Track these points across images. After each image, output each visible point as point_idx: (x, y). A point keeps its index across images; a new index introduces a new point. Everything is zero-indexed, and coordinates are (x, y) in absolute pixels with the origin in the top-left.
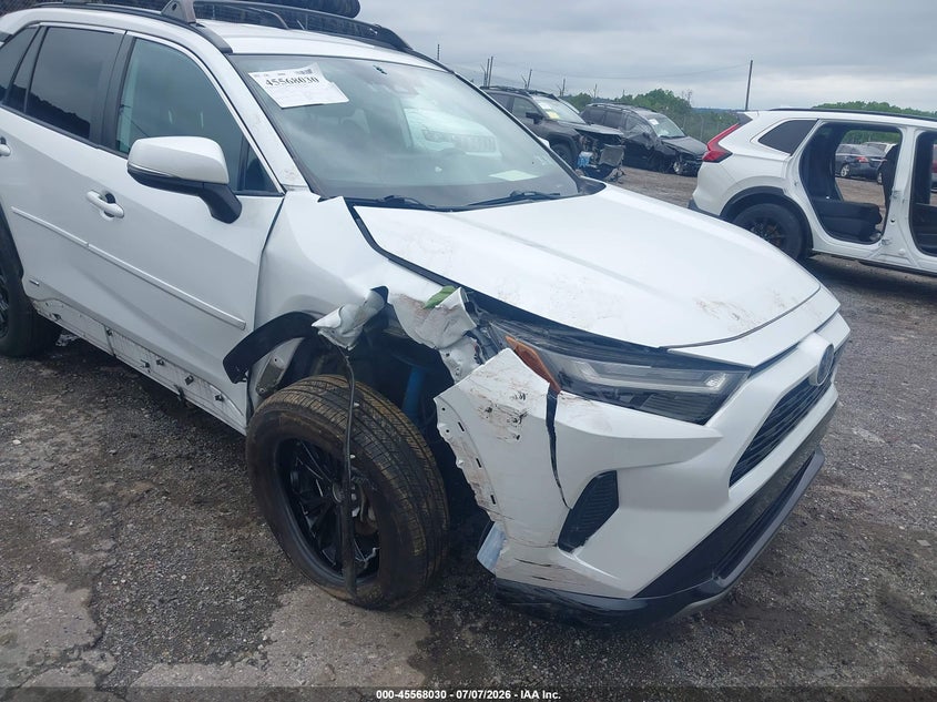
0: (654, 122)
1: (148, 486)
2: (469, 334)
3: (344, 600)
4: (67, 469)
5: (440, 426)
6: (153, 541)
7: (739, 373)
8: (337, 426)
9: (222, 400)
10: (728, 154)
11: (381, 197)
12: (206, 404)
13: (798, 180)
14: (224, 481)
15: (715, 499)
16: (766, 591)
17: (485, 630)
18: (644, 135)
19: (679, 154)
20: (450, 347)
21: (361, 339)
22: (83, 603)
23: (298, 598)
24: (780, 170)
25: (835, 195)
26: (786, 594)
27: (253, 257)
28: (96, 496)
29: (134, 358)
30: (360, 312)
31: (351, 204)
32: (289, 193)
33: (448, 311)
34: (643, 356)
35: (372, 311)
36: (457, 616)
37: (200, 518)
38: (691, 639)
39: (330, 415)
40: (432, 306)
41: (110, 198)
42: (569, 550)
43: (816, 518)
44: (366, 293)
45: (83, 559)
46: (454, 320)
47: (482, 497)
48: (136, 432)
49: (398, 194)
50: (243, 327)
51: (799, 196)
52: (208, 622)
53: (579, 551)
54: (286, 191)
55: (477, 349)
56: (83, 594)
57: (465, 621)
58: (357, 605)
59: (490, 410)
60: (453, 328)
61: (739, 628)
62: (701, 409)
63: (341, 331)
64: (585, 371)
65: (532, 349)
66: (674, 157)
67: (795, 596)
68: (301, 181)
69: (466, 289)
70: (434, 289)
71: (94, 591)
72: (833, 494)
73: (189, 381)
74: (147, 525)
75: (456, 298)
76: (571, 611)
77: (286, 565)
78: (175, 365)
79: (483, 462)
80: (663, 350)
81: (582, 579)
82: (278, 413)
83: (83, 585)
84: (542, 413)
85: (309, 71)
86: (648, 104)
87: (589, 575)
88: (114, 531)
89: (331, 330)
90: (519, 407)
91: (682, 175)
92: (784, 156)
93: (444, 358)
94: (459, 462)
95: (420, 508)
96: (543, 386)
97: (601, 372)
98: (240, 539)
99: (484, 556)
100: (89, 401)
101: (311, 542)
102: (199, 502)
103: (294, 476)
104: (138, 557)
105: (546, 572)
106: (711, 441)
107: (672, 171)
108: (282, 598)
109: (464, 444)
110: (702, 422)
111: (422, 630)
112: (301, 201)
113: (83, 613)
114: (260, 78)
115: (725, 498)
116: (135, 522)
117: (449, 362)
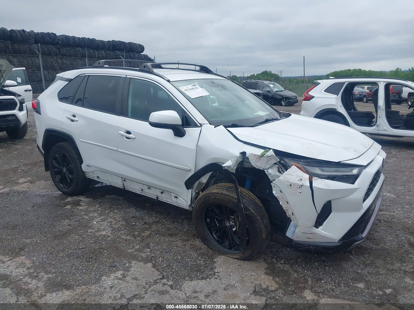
0: (272, 86)
1: (150, 232)
2: (275, 164)
3: (235, 259)
4: (119, 230)
5: (273, 192)
6: (162, 248)
7: (362, 167)
8: (233, 197)
9: (177, 197)
10: (313, 97)
11: (230, 125)
12: (168, 200)
13: (342, 105)
14: (175, 228)
15: (360, 208)
16: (371, 245)
17: (285, 263)
18: (268, 91)
19: (283, 97)
20: (268, 168)
21: (237, 169)
22: (152, 267)
23: (220, 260)
24: (334, 101)
25: (355, 109)
26: (378, 245)
27: (194, 147)
28: (135, 237)
29: (136, 188)
30: (237, 160)
31: (226, 127)
32: (203, 126)
33: (268, 157)
34: (333, 165)
35: (241, 160)
36: (274, 260)
37: (174, 240)
38: (352, 260)
39: (230, 194)
40: (263, 156)
41: (129, 133)
42: (317, 228)
43: (380, 222)
44: (238, 155)
45: (144, 255)
46: (271, 159)
47: (289, 214)
48: (134, 216)
49: (235, 123)
50: (190, 171)
51: (342, 110)
52: (195, 269)
53: (320, 228)
54: (201, 125)
55: (279, 168)
56: (150, 265)
57: (278, 261)
58: (241, 260)
59: (291, 185)
60: (270, 162)
61: (366, 256)
62: (352, 179)
63: (232, 167)
64: (317, 171)
65: (300, 166)
66: (281, 99)
67: (381, 245)
68: (206, 122)
69: (273, 150)
70: (262, 151)
71: (153, 264)
72: (383, 214)
73: (162, 193)
74: (157, 244)
75: (271, 153)
76: (319, 248)
77: (210, 251)
78: (155, 188)
79: (290, 202)
80: (339, 162)
81: (323, 237)
82: (210, 196)
83: (148, 262)
84: (308, 185)
85: (195, 85)
86: (261, 77)
87: (324, 235)
88: (148, 246)
89: (229, 167)
90: (301, 183)
91: (286, 106)
92: (335, 96)
93: (266, 173)
94: (281, 203)
95: (263, 222)
96: (307, 176)
97: (323, 171)
98: (191, 245)
99: (289, 234)
100: (111, 208)
101: (218, 242)
102: (171, 235)
103: (208, 220)
104: (160, 253)
105: (311, 236)
106: (357, 189)
107: (281, 105)
108: (215, 260)
109: (282, 197)
110: (353, 184)
111: (265, 265)
112: (208, 128)
113: (153, 269)
114: (182, 89)
115: (362, 207)
116: (153, 243)
117: (268, 173)
